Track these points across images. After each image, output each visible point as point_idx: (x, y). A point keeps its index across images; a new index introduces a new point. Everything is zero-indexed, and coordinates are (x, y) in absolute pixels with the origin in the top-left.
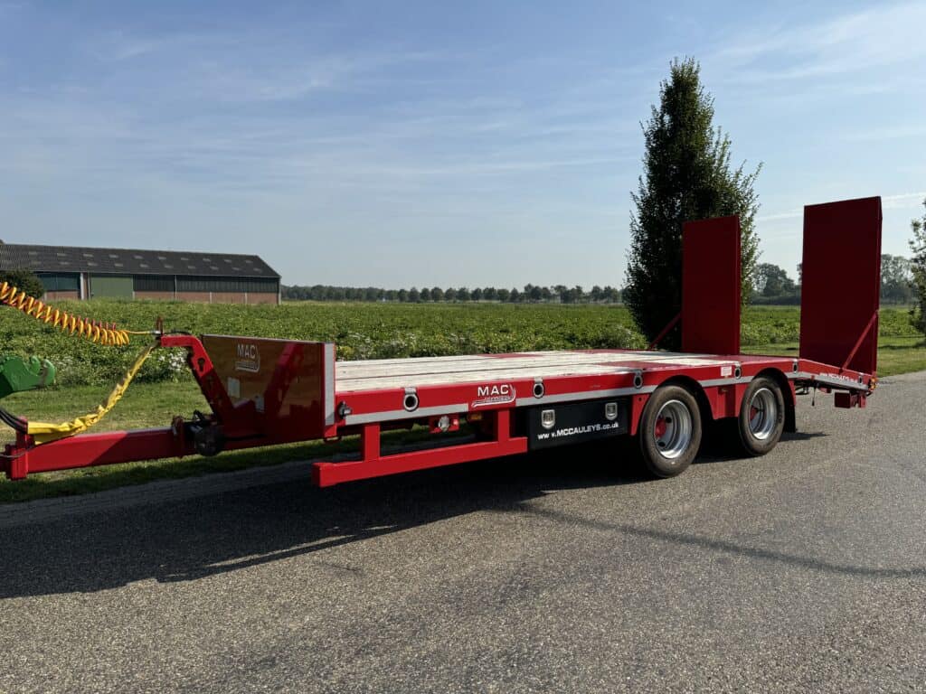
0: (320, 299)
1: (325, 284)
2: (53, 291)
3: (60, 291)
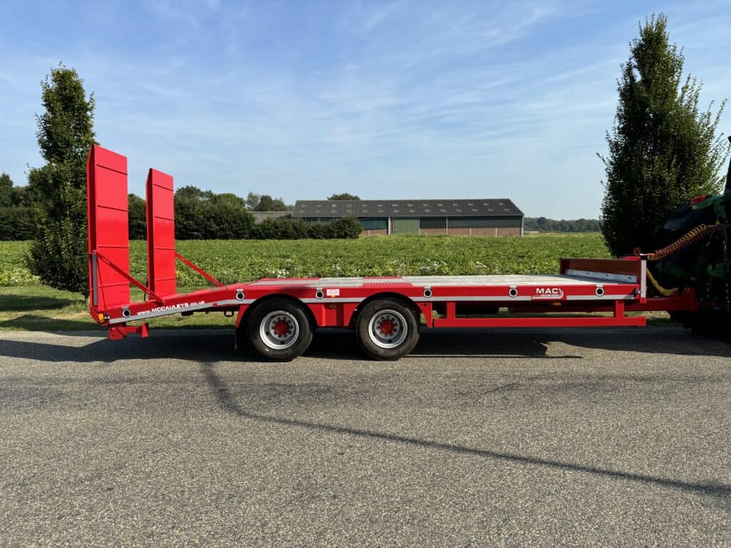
0: (580, 230)
1: (587, 218)
2: (373, 229)
3: (377, 229)
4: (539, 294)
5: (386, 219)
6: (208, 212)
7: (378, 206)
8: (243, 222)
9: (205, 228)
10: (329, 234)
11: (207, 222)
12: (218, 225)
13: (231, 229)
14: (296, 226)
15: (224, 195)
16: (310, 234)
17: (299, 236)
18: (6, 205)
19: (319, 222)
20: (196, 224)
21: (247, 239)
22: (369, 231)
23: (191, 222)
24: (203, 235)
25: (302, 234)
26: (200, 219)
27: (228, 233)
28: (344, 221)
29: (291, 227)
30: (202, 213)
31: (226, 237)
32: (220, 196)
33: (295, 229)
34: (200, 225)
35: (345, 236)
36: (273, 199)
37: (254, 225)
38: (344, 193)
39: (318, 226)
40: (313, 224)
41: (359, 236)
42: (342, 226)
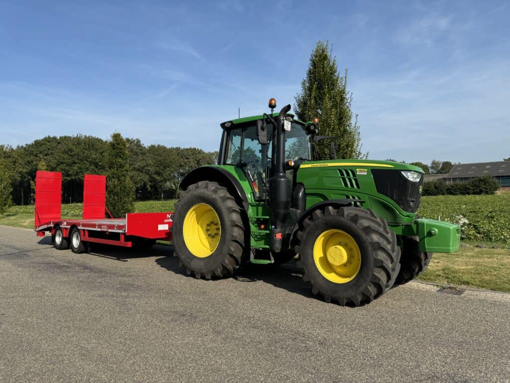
10: (465, 191)
25: (441, 191)
28: (481, 180)
33: (436, 187)
35: (480, 193)
39: (457, 185)
41: (496, 192)
42: (478, 184)
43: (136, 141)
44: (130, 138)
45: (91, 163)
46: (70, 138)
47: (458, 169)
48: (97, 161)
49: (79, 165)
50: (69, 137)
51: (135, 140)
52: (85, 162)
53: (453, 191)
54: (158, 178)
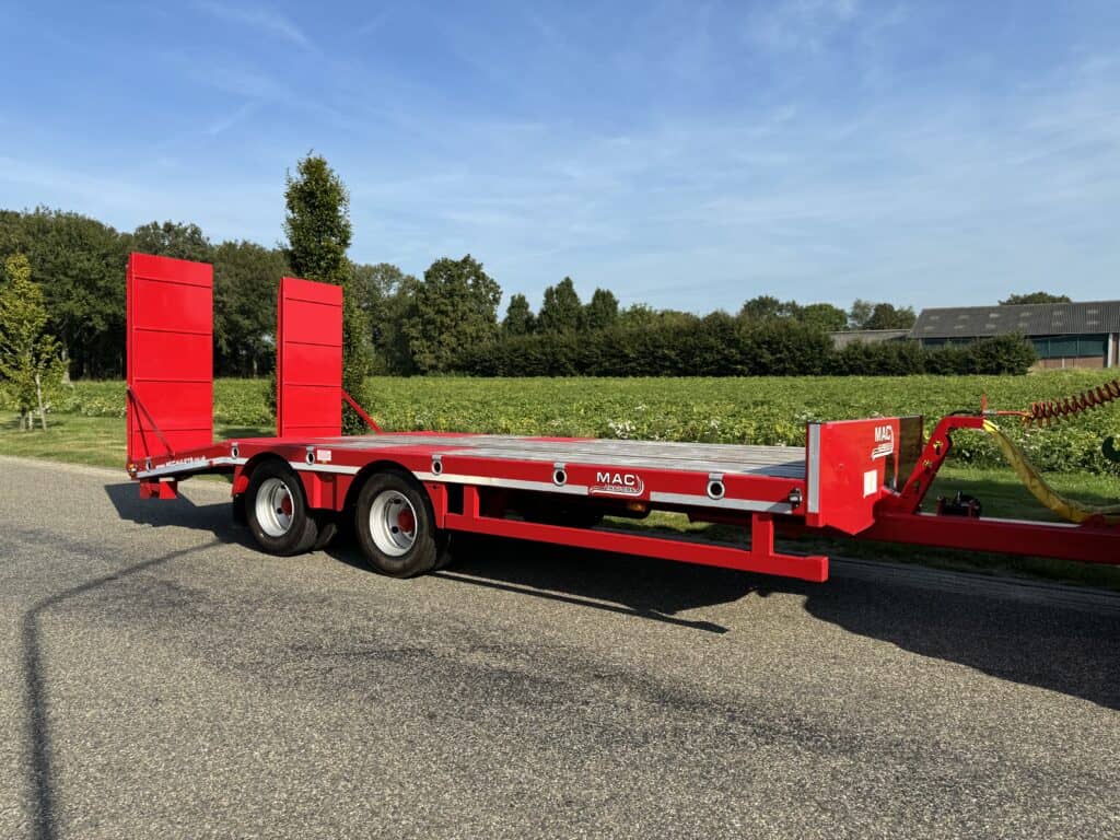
2: (1074, 357)
3: (1081, 357)
4: (601, 484)
5: (1105, 338)
6: (760, 334)
7: (1089, 312)
8: (813, 348)
9: (754, 359)
10: (965, 367)
11: (757, 350)
12: (772, 354)
13: (793, 359)
14: (903, 351)
15: (814, 307)
16: (929, 367)
17: (908, 369)
18: (520, 333)
19: (948, 345)
20: (741, 353)
21: (816, 375)
22: (1063, 360)
23: (734, 351)
24: (750, 369)
25: (914, 366)
26: (747, 345)
27: (787, 366)
28: (998, 343)
29: (895, 354)
30: (752, 336)
31: (782, 373)
32: (808, 309)
33: (902, 357)
34: (746, 355)
35: (997, 371)
36: (896, 309)
37: (832, 353)
38: (1037, 292)
39: (946, 353)
40: (938, 349)
41: (1029, 369)
42: (993, 352)
43: (189, 231)
44: (175, 223)
45: (77, 281)
46: (17, 215)
47: (932, 318)
48: (92, 277)
49: (47, 286)
50: (13, 213)
51: (186, 229)
52: (62, 277)
53: (938, 366)
54: (246, 323)
